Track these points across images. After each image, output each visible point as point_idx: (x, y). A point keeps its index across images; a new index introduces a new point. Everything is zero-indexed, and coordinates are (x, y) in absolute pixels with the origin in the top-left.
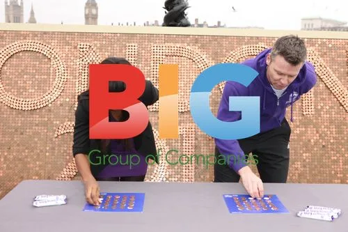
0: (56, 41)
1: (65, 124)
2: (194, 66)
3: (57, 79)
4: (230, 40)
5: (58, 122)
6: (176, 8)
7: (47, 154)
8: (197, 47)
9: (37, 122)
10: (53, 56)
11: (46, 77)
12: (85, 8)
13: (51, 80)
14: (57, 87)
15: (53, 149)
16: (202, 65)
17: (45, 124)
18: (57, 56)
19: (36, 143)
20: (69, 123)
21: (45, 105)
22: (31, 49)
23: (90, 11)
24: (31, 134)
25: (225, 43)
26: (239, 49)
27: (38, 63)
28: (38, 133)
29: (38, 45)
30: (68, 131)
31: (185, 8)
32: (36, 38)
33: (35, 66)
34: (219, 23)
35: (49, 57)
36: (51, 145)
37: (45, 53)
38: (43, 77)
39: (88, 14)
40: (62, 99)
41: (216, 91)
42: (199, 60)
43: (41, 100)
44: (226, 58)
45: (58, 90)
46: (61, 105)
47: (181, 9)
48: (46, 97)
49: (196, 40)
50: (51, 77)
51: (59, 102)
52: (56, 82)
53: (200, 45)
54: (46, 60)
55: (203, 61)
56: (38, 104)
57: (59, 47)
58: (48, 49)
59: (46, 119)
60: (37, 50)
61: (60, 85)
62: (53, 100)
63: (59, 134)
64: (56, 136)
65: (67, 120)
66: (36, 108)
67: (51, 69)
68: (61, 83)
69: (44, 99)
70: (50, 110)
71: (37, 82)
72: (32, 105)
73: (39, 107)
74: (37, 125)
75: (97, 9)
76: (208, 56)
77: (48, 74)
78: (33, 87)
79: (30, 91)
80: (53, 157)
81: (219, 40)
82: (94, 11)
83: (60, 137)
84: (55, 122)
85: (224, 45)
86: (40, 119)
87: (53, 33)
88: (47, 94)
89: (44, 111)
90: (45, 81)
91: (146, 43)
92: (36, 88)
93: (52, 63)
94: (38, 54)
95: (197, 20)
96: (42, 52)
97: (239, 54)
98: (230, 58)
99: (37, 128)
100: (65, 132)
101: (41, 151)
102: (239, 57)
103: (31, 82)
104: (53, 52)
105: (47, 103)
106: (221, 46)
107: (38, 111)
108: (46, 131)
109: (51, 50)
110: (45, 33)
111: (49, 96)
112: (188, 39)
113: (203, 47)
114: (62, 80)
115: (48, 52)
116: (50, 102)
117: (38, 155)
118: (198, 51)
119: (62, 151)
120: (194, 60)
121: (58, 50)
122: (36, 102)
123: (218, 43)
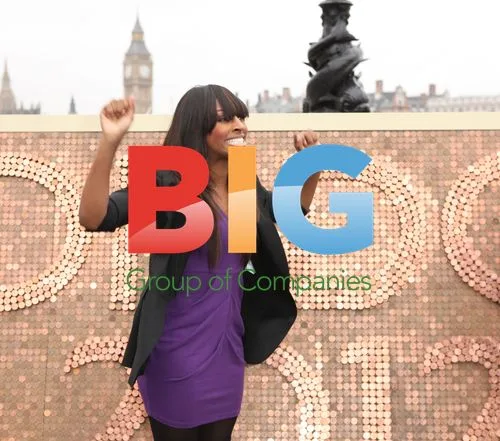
0: (67, 153)
1: (88, 342)
2: (382, 202)
3: (69, 240)
4: (466, 140)
5: (71, 338)
6: (335, 63)
7: (47, 413)
8: (389, 159)
9: (24, 339)
10: (60, 186)
11: (44, 234)
12: (125, 64)
13: (56, 241)
14: (69, 256)
15: (61, 400)
16: (402, 198)
17: (42, 343)
18: (69, 187)
19: (22, 387)
20: (97, 339)
21: (42, 298)
22: (12, 173)
23: (136, 71)
24: (10, 365)
25: (454, 147)
26: (488, 158)
27: (26, 203)
28: (27, 366)
29: (26, 162)
30: (95, 358)
31: (355, 61)
32: (22, 148)
33: (19, 210)
34: (432, 88)
35: (52, 189)
36: (56, 392)
37: (42, 181)
38: (37, 235)
39: (131, 79)
40: (80, 285)
41: (438, 260)
42: (393, 188)
43: (34, 287)
44: (458, 183)
45: (71, 264)
46: (80, 298)
47: (345, 66)
48: (46, 281)
49: (387, 141)
50: (56, 234)
51: (73, 292)
52: (67, 246)
53: (395, 152)
54: (46, 196)
55: (403, 190)
56: (27, 297)
57: (73, 166)
58: (50, 170)
59: (45, 332)
60: (24, 175)
61: (77, 253)
62: (60, 287)
63: (75, 365)
64: (67, 369)
65: (92, 332)
66: (22, 305)
67: (57, 216)
68: (80, 247)
69: (40, 285)
70: (53, 311)
71: (24, 247)
72: (14, 300)
73: (28, 304)
74: (24, 346)
75: (150, 65)
76: (415, 177)
77: (50, 229)
78: (15, 257)
79: (9, 267)
80: (60, 420)
81: (440, 140)
82: (144, 71)
83: (76, 372)
84: (64, 339)
85: (453, 151)
86: (31, 332)
87: (61, 135)
88: (47, 273)
89: (39, 312)
90: (43, 243)
91: (272, 153)
92: (23, 260)
93: (58, 204)
94: (27, 184)
95: (379, 84)
96: (36, 178)
97: (489, 172)
98: (468, 180)
99: (24, 352)
100: (88, 359)
101: (34, 406)
102: (490, 178)
103: (10, 247)
104: (60, 178)
105: (47, 295)
106: (446, 153)
107: (26, 312)
108: (44, 358)
109: (55, 174)
110: (42, 135)
111: (52, 277)
112: (368, 140)
113: (402, 157)
114: (82, 241)
115: (50, 178)
116: (54, 291)
117: (27, 413)
118: (392, 167)
119: (82, 406)
120: (383, 187)
121: (72, 172)
122: (21, 292)
123: (439, 147)
